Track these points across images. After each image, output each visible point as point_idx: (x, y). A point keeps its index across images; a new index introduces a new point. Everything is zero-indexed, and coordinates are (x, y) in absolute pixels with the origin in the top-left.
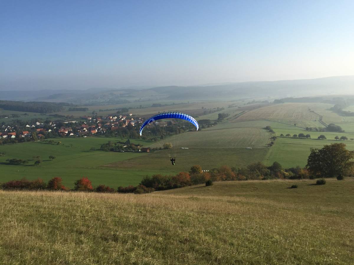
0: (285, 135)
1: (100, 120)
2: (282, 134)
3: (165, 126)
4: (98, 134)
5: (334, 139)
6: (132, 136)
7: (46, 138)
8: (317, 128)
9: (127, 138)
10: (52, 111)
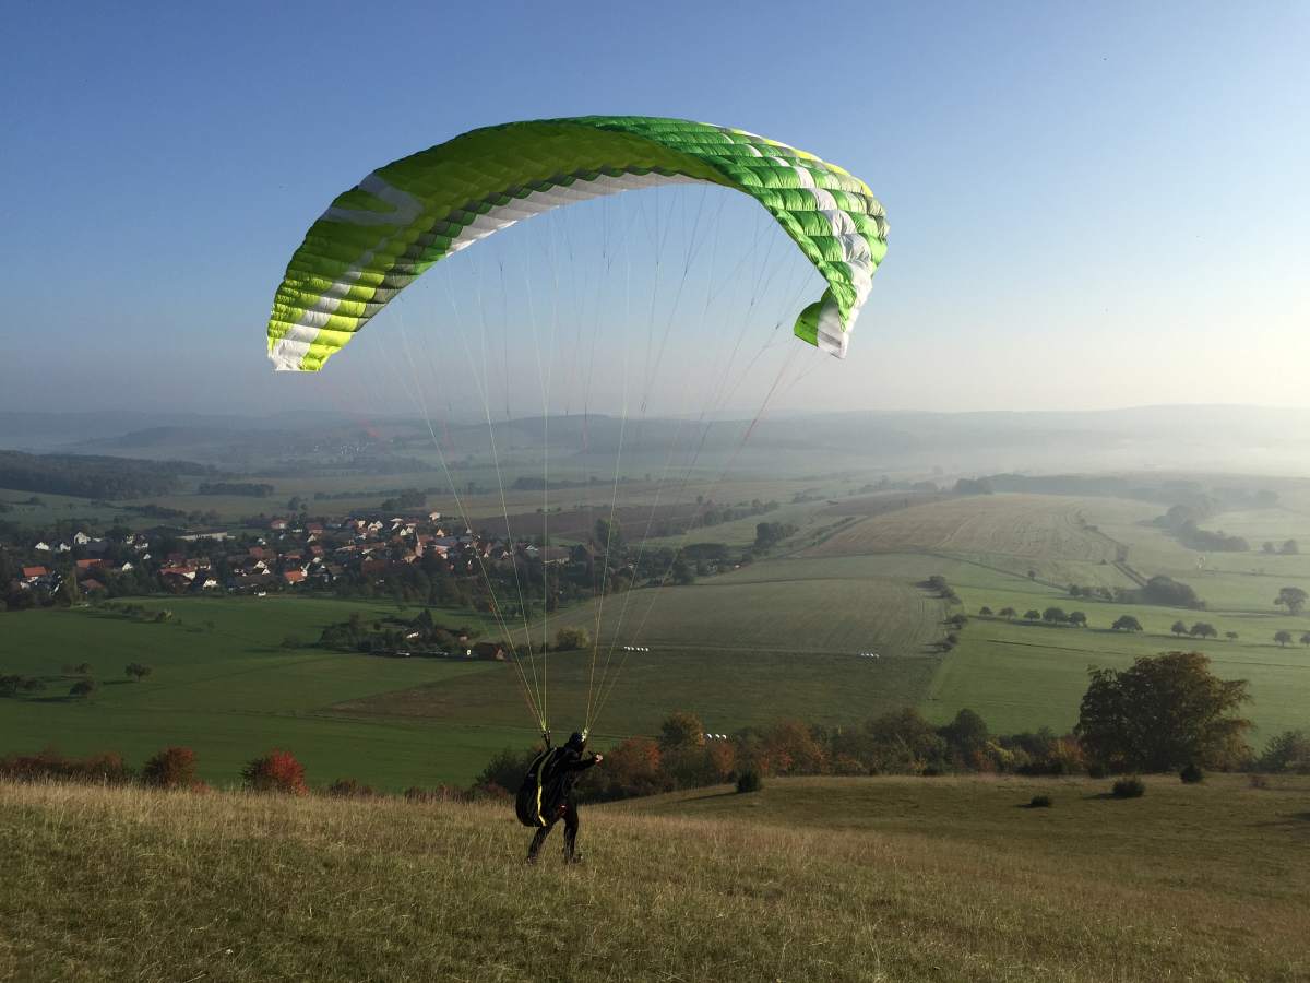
0: (996, 610)
1: (320, 532)
2: (985, 605)
3: (560, 561)
4: (312, 586)
5: (1169, 632)
6: (437, 599)
7: (111, 596)
8: (1109, 590)
9: (418, 603)
10: (137, 492)
